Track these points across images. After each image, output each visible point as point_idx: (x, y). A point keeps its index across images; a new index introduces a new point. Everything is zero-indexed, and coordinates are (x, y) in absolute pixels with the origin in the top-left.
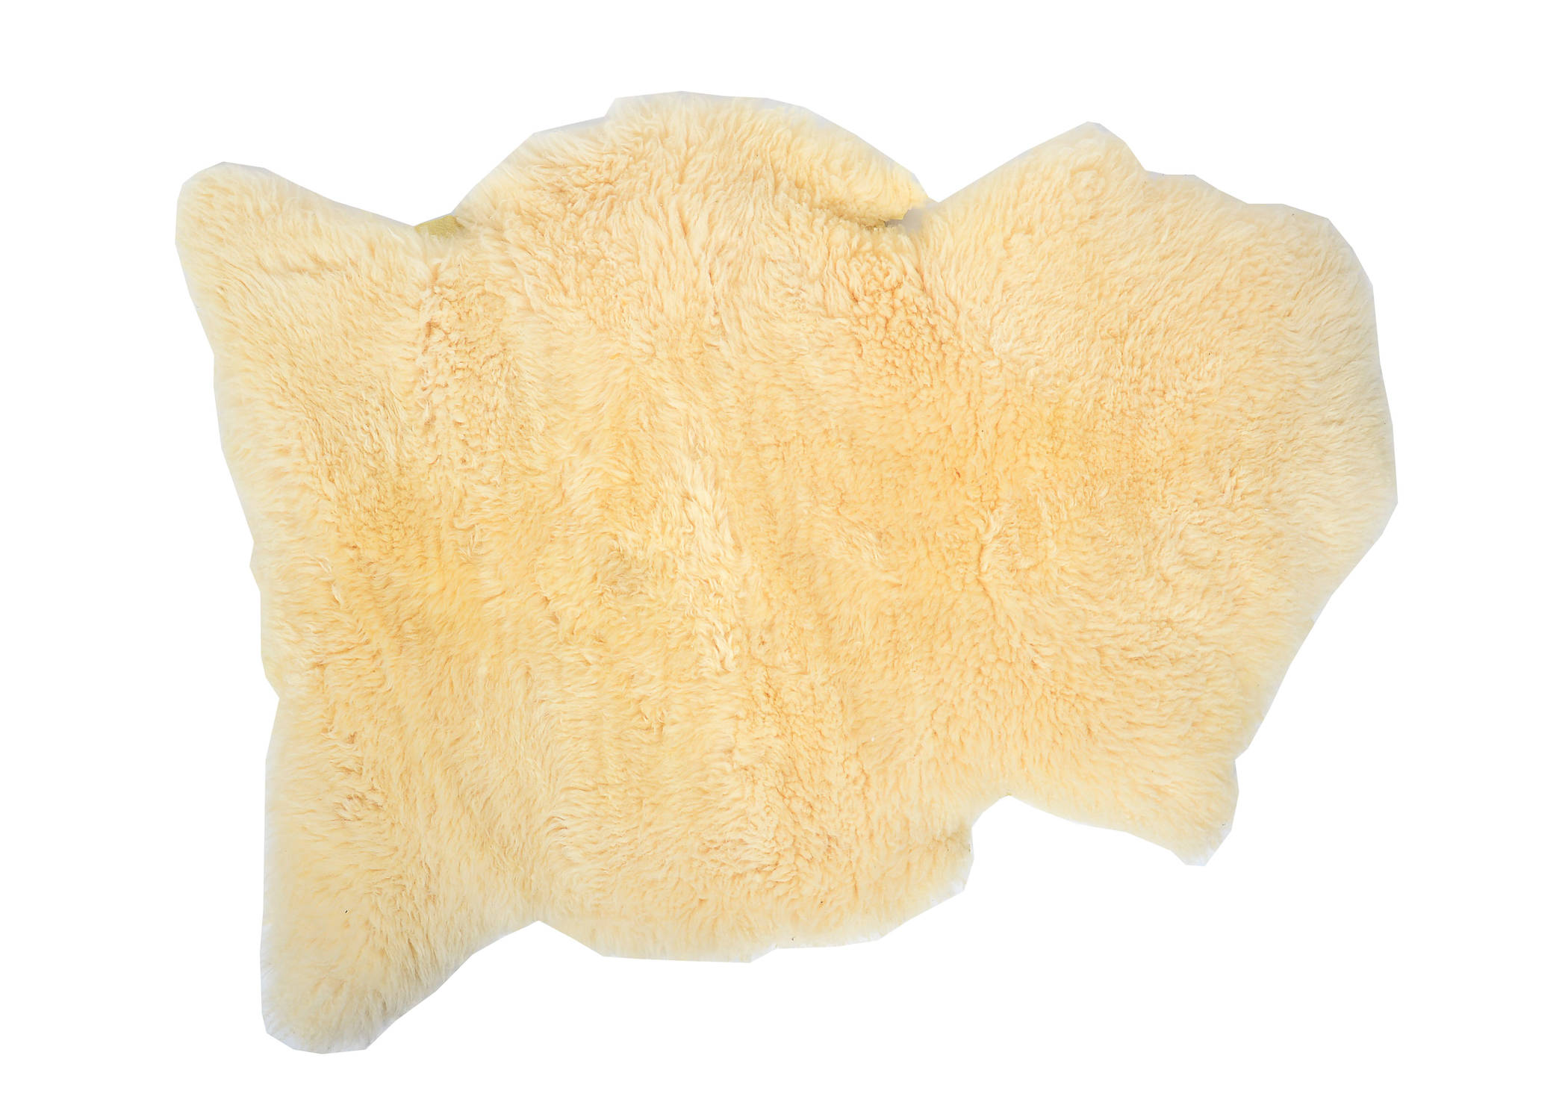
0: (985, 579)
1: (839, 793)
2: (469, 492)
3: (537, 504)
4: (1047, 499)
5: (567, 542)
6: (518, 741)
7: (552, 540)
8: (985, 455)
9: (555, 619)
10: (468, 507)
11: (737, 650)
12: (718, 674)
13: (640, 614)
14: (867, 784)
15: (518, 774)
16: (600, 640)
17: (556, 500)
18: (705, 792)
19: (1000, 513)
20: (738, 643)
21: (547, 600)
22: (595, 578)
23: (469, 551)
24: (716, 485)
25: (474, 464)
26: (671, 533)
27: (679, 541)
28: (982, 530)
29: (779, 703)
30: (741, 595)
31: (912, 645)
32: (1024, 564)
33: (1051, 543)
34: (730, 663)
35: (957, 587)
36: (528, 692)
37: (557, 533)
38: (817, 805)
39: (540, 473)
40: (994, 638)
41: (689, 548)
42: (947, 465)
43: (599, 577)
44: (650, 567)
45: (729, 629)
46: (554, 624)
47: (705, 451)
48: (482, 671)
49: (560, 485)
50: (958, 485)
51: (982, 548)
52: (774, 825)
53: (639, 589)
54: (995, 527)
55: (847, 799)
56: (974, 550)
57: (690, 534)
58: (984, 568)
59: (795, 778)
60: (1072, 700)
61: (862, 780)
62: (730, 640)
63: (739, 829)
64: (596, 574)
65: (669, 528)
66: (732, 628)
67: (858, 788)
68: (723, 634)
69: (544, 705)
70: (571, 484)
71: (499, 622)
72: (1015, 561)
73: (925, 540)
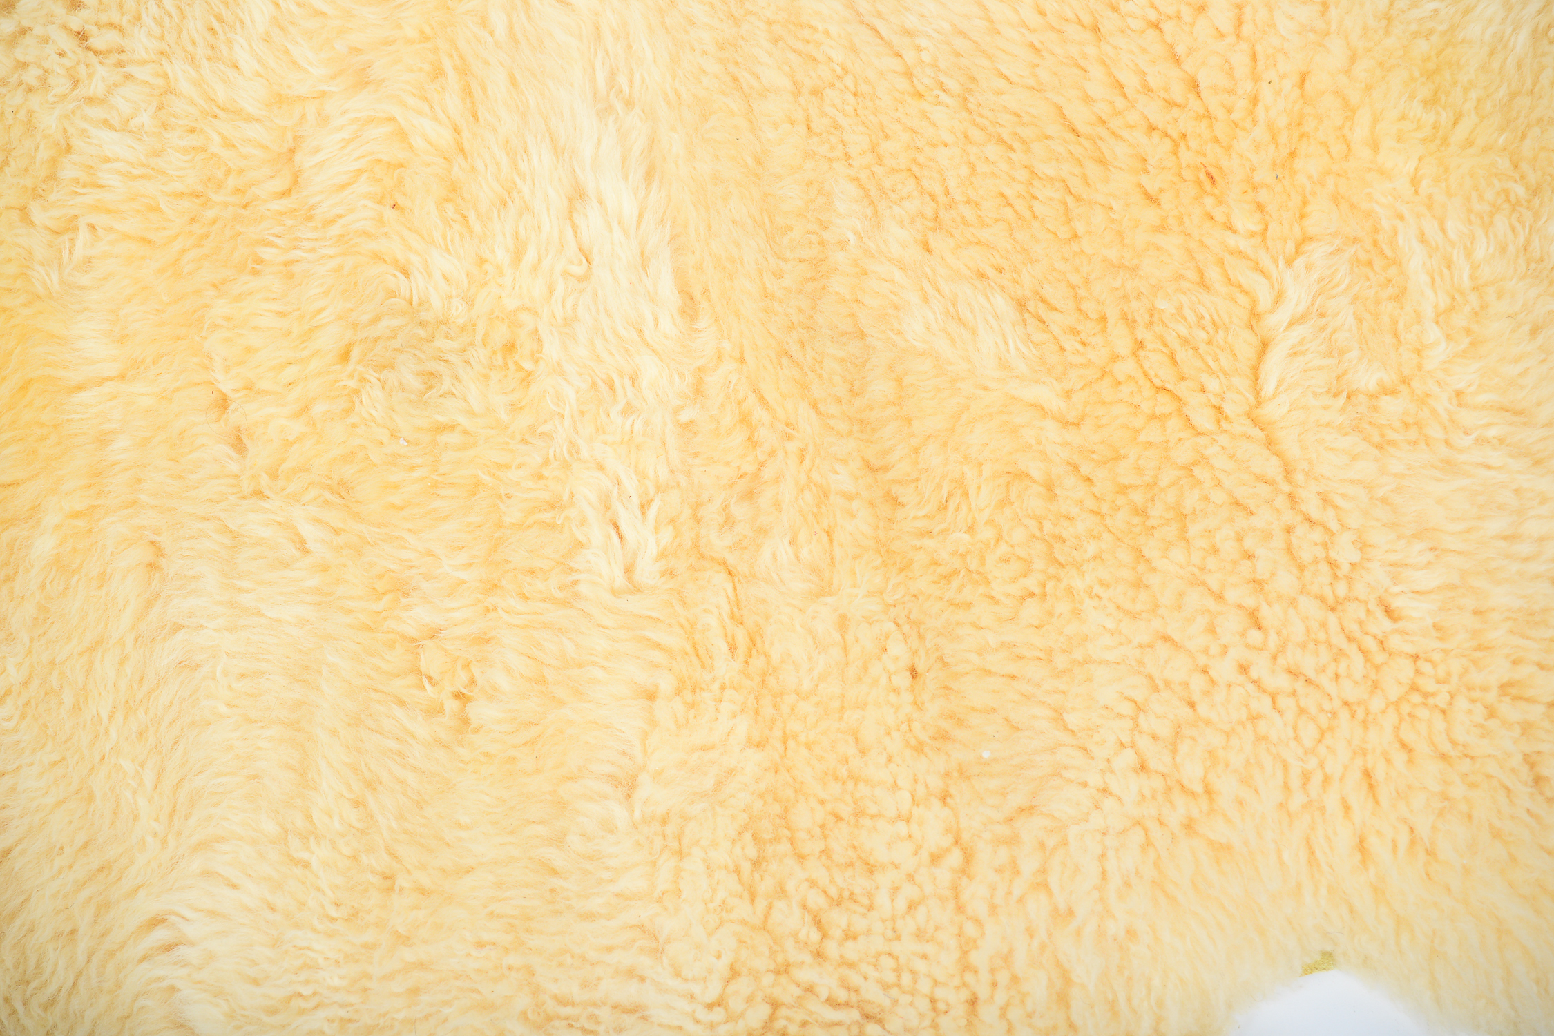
0: (1271, 411)
1: (895, 890)
2: (76, 142)
3: (232, 182)
4: (1423, 239)
5: (291, 276)
6: (104, 715)
7: (256, 266)
8: (1274, 139)
9: (238, 444)
10: (68, 172)
11: (667, 534)
12: (615, 592)
13: (445, 438)
14: (965, 870)
15: (91, 798)
16: (342, 489)
17: (279, 184)
18: (554, 872)
19: (1309, 268)
20: (672, 521)
21: (223, 403)
22: (345, 356)
23: (55, 277)
24: (649, 175)
25: (96, 87)
26: (535, 269)
27: (551, 290)
28: (1265, 299)
29: (758, 663)
30: (684, 417)
31: (1091, 548)
32: (1367, 378)
33: (1433, 333)
34: (647, 570)
35: (1203, 419)
36: (149, 604)
37: (267, 253)
38: (838, 920)
39: (250, 119)
40: (1294, 541)
41: (575, 307)
42: (1186, 156)
43: (355, 353)
44: (479, 339)
45: (652, 492)
46: (233, 453)
47: (629, 104)
48: (44, 546)
49: (292, 151)
50: (1209, 201)
51: (1264, 346)
52: (722, 966)
53: (447, 384)
54: (1297, 297)
55: (912, 907)
56: (1245, 346)
57: (579, 279)
58: (1269, 388)
59: (784, 847)
60: (1491, 697)
61: (955, 858)
62: (652, 512)
63: (631, 973)
64: (351, 345)
65: (530, 256)
66: (659, 489)
67: (944, 875)
68: (635, 500)
69: (181, 635)
70: (317, 150)
71: (103, 440)
72: (1345, 373)
73: (1128, 321)
